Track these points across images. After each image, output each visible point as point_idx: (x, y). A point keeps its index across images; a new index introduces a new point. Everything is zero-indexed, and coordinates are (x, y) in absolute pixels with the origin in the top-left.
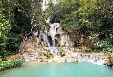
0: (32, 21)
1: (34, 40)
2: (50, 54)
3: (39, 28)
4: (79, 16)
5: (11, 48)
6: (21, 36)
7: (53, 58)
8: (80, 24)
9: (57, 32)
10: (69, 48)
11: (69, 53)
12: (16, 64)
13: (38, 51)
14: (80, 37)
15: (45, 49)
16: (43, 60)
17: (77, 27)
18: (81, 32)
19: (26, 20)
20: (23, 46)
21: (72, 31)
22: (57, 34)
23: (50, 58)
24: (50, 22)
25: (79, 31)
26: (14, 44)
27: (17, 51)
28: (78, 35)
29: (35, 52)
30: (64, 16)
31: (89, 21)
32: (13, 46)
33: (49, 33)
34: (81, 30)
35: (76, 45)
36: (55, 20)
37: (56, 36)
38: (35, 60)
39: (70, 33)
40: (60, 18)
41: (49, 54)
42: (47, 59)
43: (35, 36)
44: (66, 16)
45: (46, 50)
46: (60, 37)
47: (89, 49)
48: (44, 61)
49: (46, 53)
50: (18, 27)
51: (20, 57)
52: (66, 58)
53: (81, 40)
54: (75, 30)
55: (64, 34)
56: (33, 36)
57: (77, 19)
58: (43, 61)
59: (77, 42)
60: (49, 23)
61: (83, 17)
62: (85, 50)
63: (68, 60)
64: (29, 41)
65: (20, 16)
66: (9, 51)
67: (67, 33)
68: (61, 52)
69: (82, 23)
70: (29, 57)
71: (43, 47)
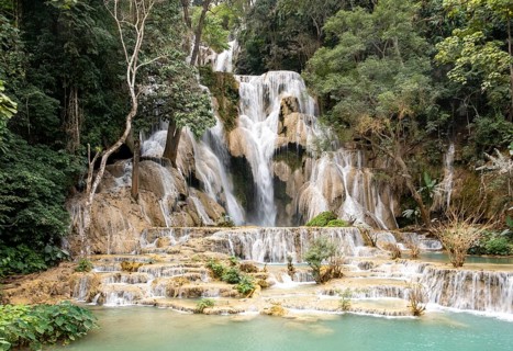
1: (144, 185)
2: (249, 269)
3: (175, 108)
4: (435, 20)
5: (21, 234)
6: (72, 160)
7: (267, 292)
8: (439, 73)
9: (284, 130)
10: (365, 233)
11: (365, 266)
12: (59, 323)
13: (174, 253)
14: (438, 164)
15: (214, 237)
16: (210, 304)
17: (416, 93)
18: (443, 127)
19: (91, 55)
20: (87, 220)
21: (387, 121)
22: (285, 140)
23: (247, 293)
24: (236, 63)
25: (430, 124)
26: (36, 211)
27: (54, 253)
28: (419, 152)
29: (159, 257)
30: (330, 23)
31: (504, 48)
32: (28, 217)
33: (233, 135)
34: (445, 116)
35: (408, 213)
36: (274, 49)
38: (163, 300)
39: (369, 133)
40: (302, 38)
41: (243, 268)
42: (233, 296)
43: (148, 158)
44: (348, 20)
45: (219, 243)
46: (308, 160)
47: (495, 240)
48: (215, 309)
49: (225, 265)
50: (50, 102)
51: (72, 284)
52: (346, 295)
53: (439, 178)
54: (401, 115)
55: (328, 146)
56: (142, 159)
57: (418, 41)
58: (206, 310)
59: (417, 195)
60: (229, 70)
61: (458, 25)
62: (468, 246)
63: (359, 305)
64: (118, 189)
65: (54, 31)
66: (8, 250)
67: (349, 134)
68: (313, 258)
69: (451, 65)
70: (122, 285)
71: (202, 225)
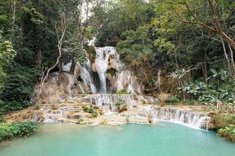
0: (60, 43)
1: (63, 80)
2: (96, 108)
3: (74, 56)
4: (153, 34)
5: (14, 97)
6: (37, 71)
7: (102, 116)
8: (155, 49)
9: (110, 64)
10: (134, 96)
11: (134, 107)
12: (24, 129)
13: (71, 103)
14: (156, 75)
15: (85, 97)
16: (82, 120)
17: (149, 54)
18: (157, 64)
19: (47, 39)
20: (40, 91)
21: (141, 62)
22: (110, 67)
23: (95, 116)
24: (95, 44)
25: (153, 63)
26: (21, 89)
27: (27, 103)
28: (150, 71)
29: (65, 104)
30: (123, 33)
31: (173, 43)
32: (18, 91)
33: (93, 65)
34: (157, 61)
35: (148, 90)
36: (107, 40)
37: (108, 71)
38: (65, 119)
39: (135, 66)
40: (116, 37)
41: (95, 108)
42: (90, 117)
43: (64, 72)
44: (129, 33)
45: (87, 99)
46: (117, 73)
47: (173, 98)
48: (84, 122)
49: (88, 107)
50: (31, 52)
51: (32, 114)
52: (128, 116)
53: (156, 80)
54: (145, 61)
55: (123, 69)
56: (62, 72)
57: (149, 40)
58: (80, 123)
59: (150, 85)
60: (93, 46)
61: (160, 36)
62: (165, 100)
63: (132, 119)
64: (53, 81)
65: (35, 31)
66: (8, 102)
67: (130, 66)
68: (118, 104)
69: (158, 47)
70: (51, 114)
71: (82, 93)
